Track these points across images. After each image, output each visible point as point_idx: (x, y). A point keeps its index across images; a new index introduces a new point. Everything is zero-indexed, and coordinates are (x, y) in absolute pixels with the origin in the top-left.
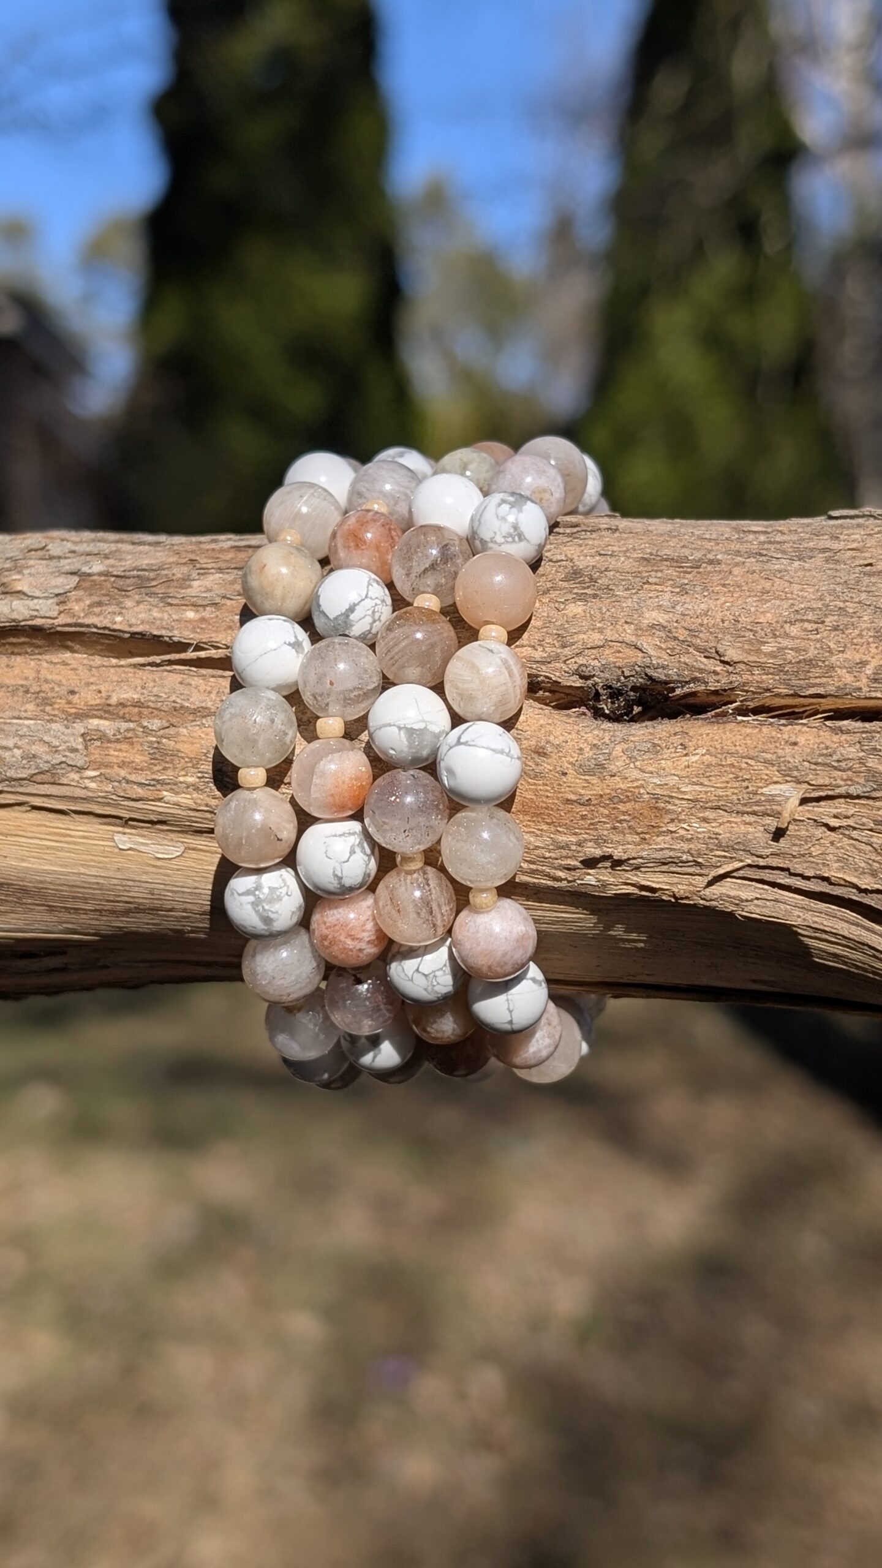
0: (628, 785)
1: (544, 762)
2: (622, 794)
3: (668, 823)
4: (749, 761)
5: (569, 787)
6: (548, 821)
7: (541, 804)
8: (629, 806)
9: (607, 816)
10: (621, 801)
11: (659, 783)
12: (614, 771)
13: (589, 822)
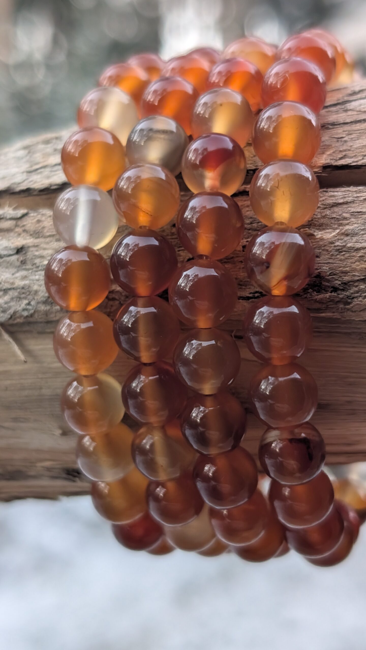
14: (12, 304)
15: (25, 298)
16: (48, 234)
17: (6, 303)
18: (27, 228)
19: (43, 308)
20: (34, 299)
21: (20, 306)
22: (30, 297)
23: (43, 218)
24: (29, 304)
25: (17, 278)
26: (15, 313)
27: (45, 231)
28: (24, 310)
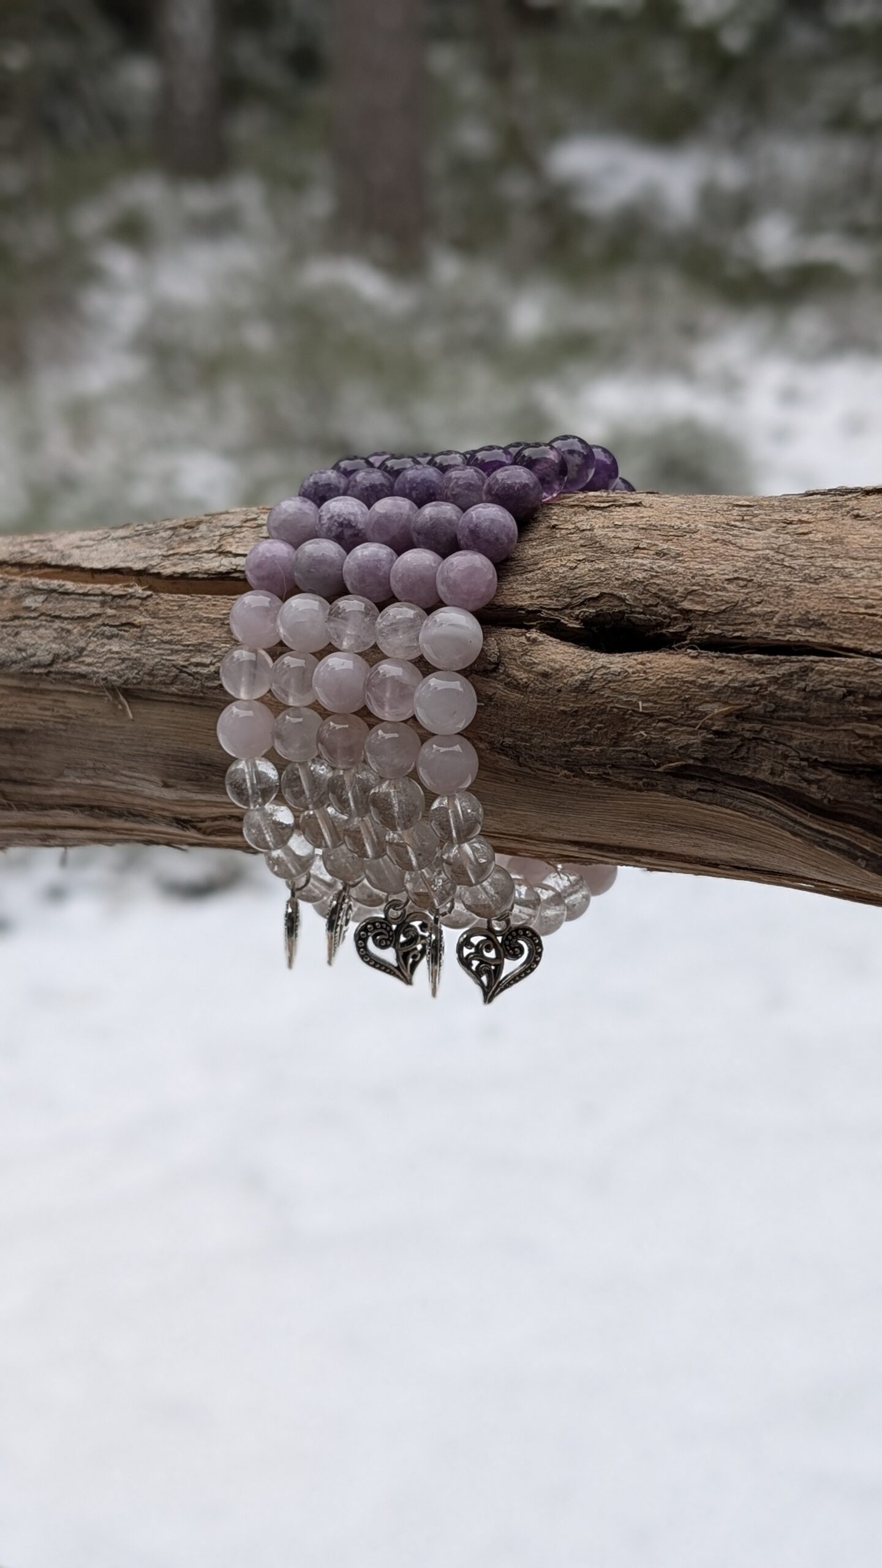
0: (603, 701)
1: (546, 682)
2: (599, 707)
3: (631, 730)
4: (689, 685)
5: (563, 701)
6: (548, 726)
7: (544, 713)
8: (605, 717)
9: (589, 724)
10: (597, 715)
11: (625, 699)
12: (593, 689)
13: (577, 728)
14: (127, 671)
15: (136, 668)
16: (162, 616)
17: (122, 670)
18: (148, 608)
19: (147, 678)
20: (142, 670)
21: (132, 674)
22: (139, 668)
23: (161, 602)
24: (137, 674)
25: (132, 650)
26: (128, 679)
27: (161, 612)
28: (134, 678)
